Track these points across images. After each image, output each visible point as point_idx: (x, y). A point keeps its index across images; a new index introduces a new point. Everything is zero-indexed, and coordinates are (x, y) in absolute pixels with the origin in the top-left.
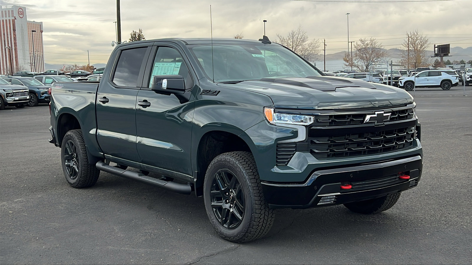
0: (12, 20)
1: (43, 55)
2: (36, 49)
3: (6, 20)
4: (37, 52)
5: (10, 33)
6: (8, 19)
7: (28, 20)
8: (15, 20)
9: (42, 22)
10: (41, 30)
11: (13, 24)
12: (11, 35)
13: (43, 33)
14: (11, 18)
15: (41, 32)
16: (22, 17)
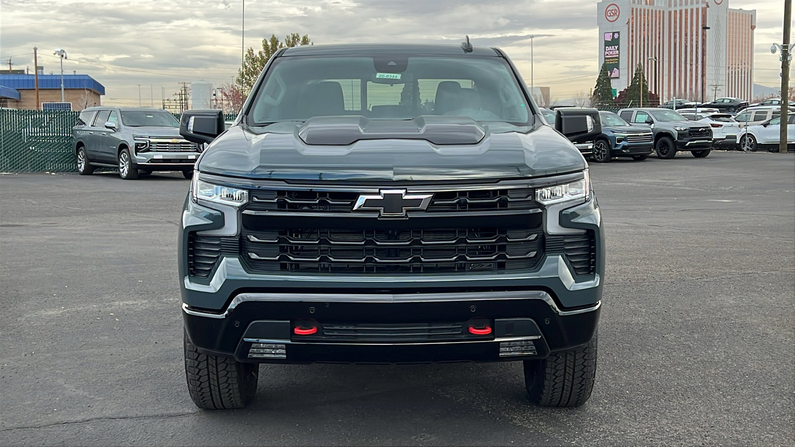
0: (702, 8)
1: (751, 71)
2: (740, 60)
3: (692, 10)
4: (741, 65)
5: (697, 32)
6: (695, 7)
7: (730, 7)
8: (708, 9)
9: (755, 10)
10: (753, 25)
11: (704, 15)
12: (697, 35)
13: (755, 31)
14: (701, 6)
15: (751, 28)
16: (719, 2)
